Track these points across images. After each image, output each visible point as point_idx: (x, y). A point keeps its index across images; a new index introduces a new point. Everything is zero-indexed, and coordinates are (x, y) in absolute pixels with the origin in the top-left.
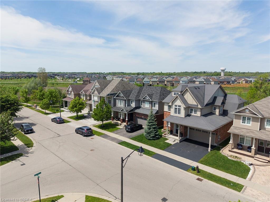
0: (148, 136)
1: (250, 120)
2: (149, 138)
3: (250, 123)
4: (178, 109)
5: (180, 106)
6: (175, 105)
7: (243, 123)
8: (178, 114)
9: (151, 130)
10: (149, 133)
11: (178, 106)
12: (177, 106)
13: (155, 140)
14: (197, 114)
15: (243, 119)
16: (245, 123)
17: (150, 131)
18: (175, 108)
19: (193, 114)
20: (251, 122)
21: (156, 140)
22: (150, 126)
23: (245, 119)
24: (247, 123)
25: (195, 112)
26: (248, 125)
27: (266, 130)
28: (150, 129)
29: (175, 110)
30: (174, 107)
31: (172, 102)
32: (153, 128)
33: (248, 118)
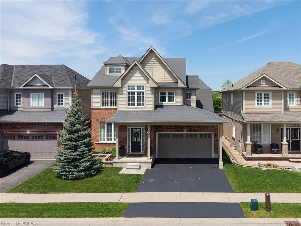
0: (70, 171)
1: (268, 98)
2: (76, 174)
3: (268, 104)
4: (136, 94)
5: (143, 86)
6: (129, 86)
7: (258, 104)
8: (138, 105)
9: (80, 150)
10: (75, 160)
11: (136, 88)
12: (134, 86)
13: (91, 176)
14: (175, 102)
15: (258, 98)
16: (261, 104)
17: (78, 155)
18: (129, 93)
19: (166, 103)
20: (271, 101)
21: (96, 174)
22: (75, 141)
23: (261, 98)
24: (265, 104)
25: (172, 97)
26: (266, 106)
27: (290, 111)
28: (75, 148)
29: (129, 97)
30: (126, 90)
31: (122, 79)
32: (84, 144)
33: (265, 95)
